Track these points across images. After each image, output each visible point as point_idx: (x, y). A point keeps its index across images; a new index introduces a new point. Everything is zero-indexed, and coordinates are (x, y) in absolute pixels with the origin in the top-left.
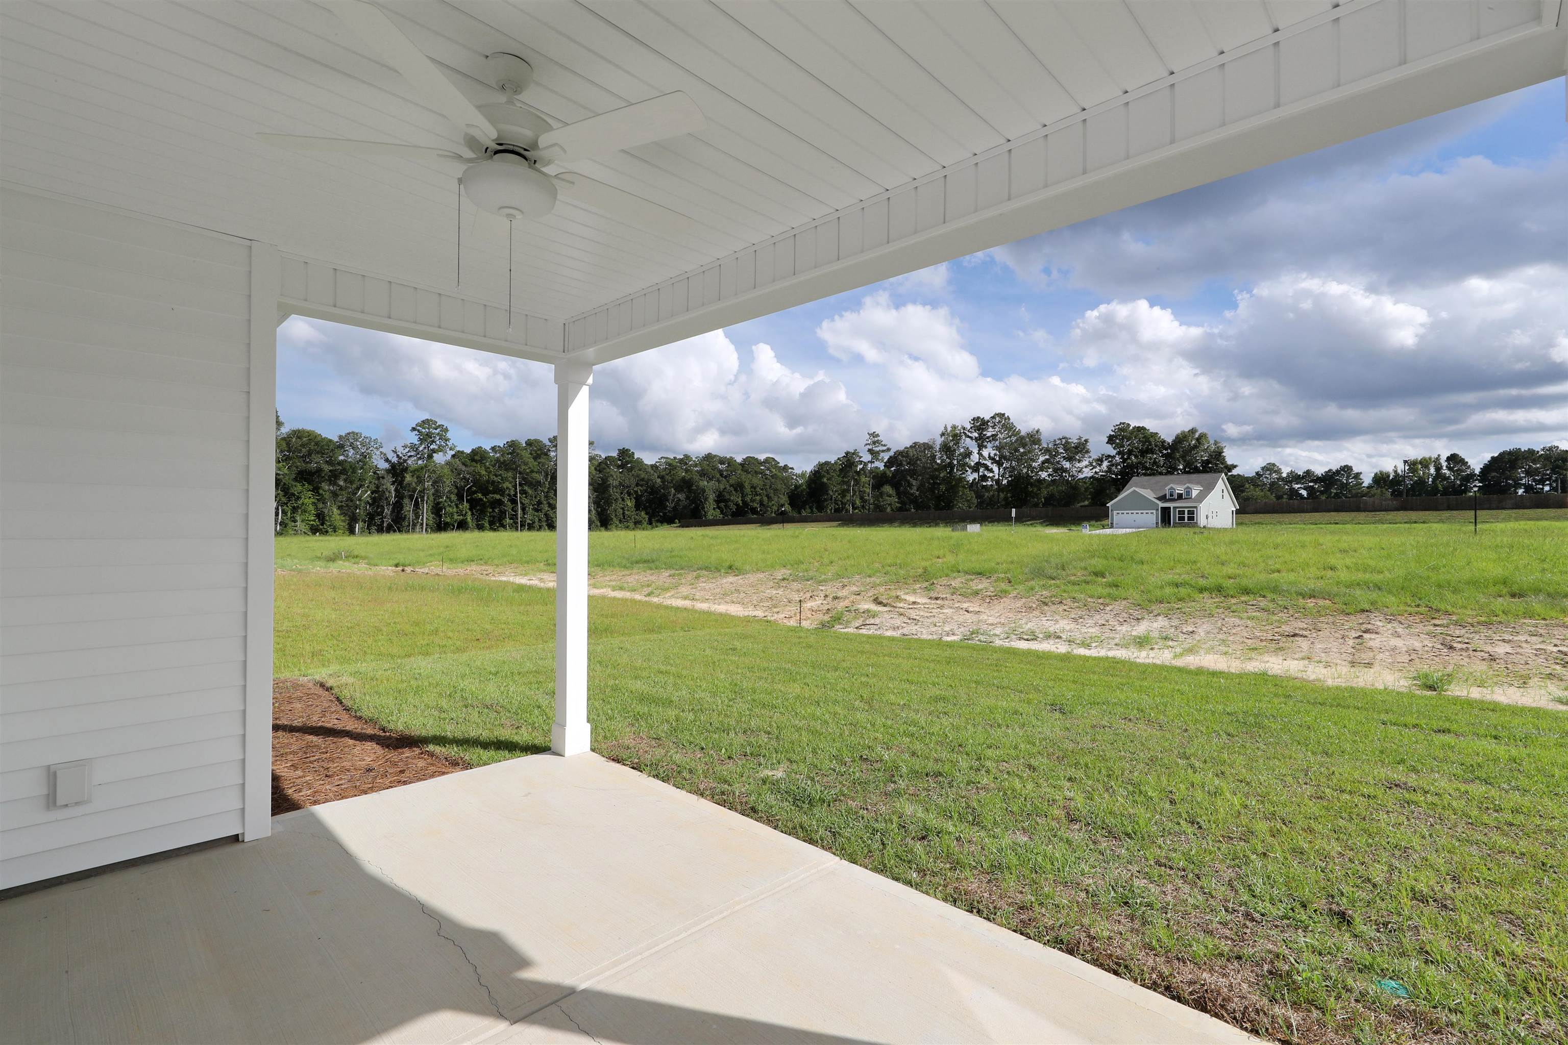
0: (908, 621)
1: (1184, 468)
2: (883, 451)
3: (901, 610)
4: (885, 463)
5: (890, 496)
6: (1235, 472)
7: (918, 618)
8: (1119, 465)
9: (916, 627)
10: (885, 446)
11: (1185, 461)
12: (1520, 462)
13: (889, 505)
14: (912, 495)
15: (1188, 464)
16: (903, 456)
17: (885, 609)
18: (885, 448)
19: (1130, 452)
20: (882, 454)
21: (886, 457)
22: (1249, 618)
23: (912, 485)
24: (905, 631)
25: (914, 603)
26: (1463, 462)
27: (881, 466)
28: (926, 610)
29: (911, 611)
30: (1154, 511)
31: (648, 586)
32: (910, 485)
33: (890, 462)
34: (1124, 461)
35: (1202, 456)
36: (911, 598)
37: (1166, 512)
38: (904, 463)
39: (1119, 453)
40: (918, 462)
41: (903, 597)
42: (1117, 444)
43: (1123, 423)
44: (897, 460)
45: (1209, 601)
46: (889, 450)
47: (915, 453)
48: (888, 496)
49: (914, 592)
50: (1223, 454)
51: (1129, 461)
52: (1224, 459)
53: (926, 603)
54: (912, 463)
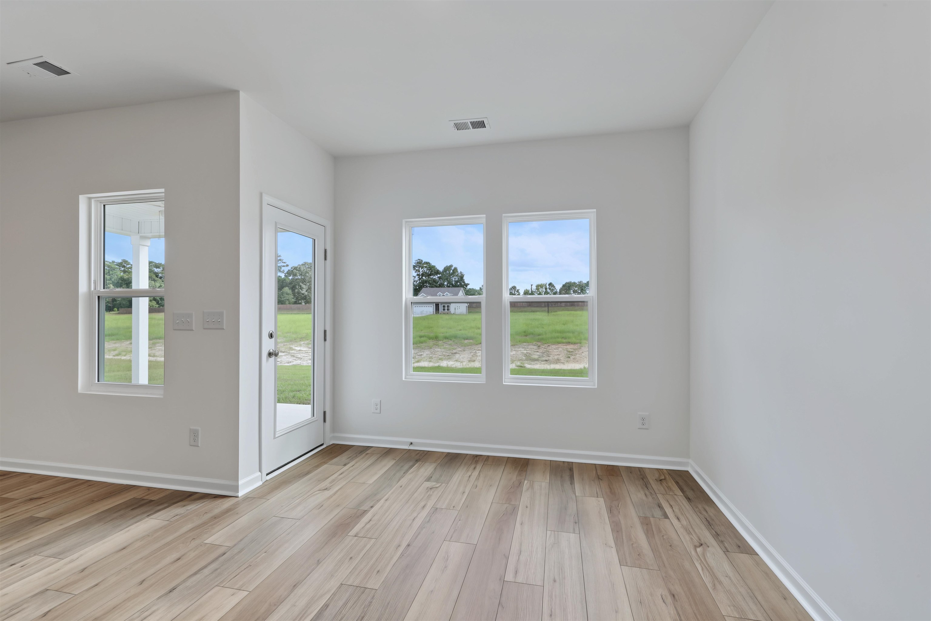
0: (297, 359)
1: (447, 284)
2: (284, 266)
3: (292, 354)
4: (285, 274)
5: (288, 294)
6: (469, 287)
7: (301, 357)
8: (418, 281)
9: (300, 361)
10: (285, 263)
11: (447, 281)
12: (571, 287)
13: (288, 300)
14: (303, 294)
15: (449, 282)
16: (297, 270)
17: (284, 354)
18: (285, 264)
19: (423, 275)
20: (283, 268)
21: (286, 269)
22: (444, 348)
23: (303, 288)
24: (294, 363)
25: (300, 350)
26: (553, 286)
27: (283, 276)
28: (306, 353)
29: (298, 354)
30: (432, 306)
31: (114, 350)
32: (301, 288)
33: (289, 273)
34: (420, 279)
35: (455, 278)
36: (298, 348)
37: (437, 305)
38: (297, 274)
39: (418, 275)
40: (307, 274)
41: (293, 348)
42: (417, 270)
43: (420, 260)
44: (293, 272)
45: (431, 343)
46: (287, 266)
47: (305, 268)
48: (287, 294)
49: (300, 345)
50: (464, 278)
51: (422, 279)
52: (464, 281)
53: (306, 350)
54: (303, 274)
